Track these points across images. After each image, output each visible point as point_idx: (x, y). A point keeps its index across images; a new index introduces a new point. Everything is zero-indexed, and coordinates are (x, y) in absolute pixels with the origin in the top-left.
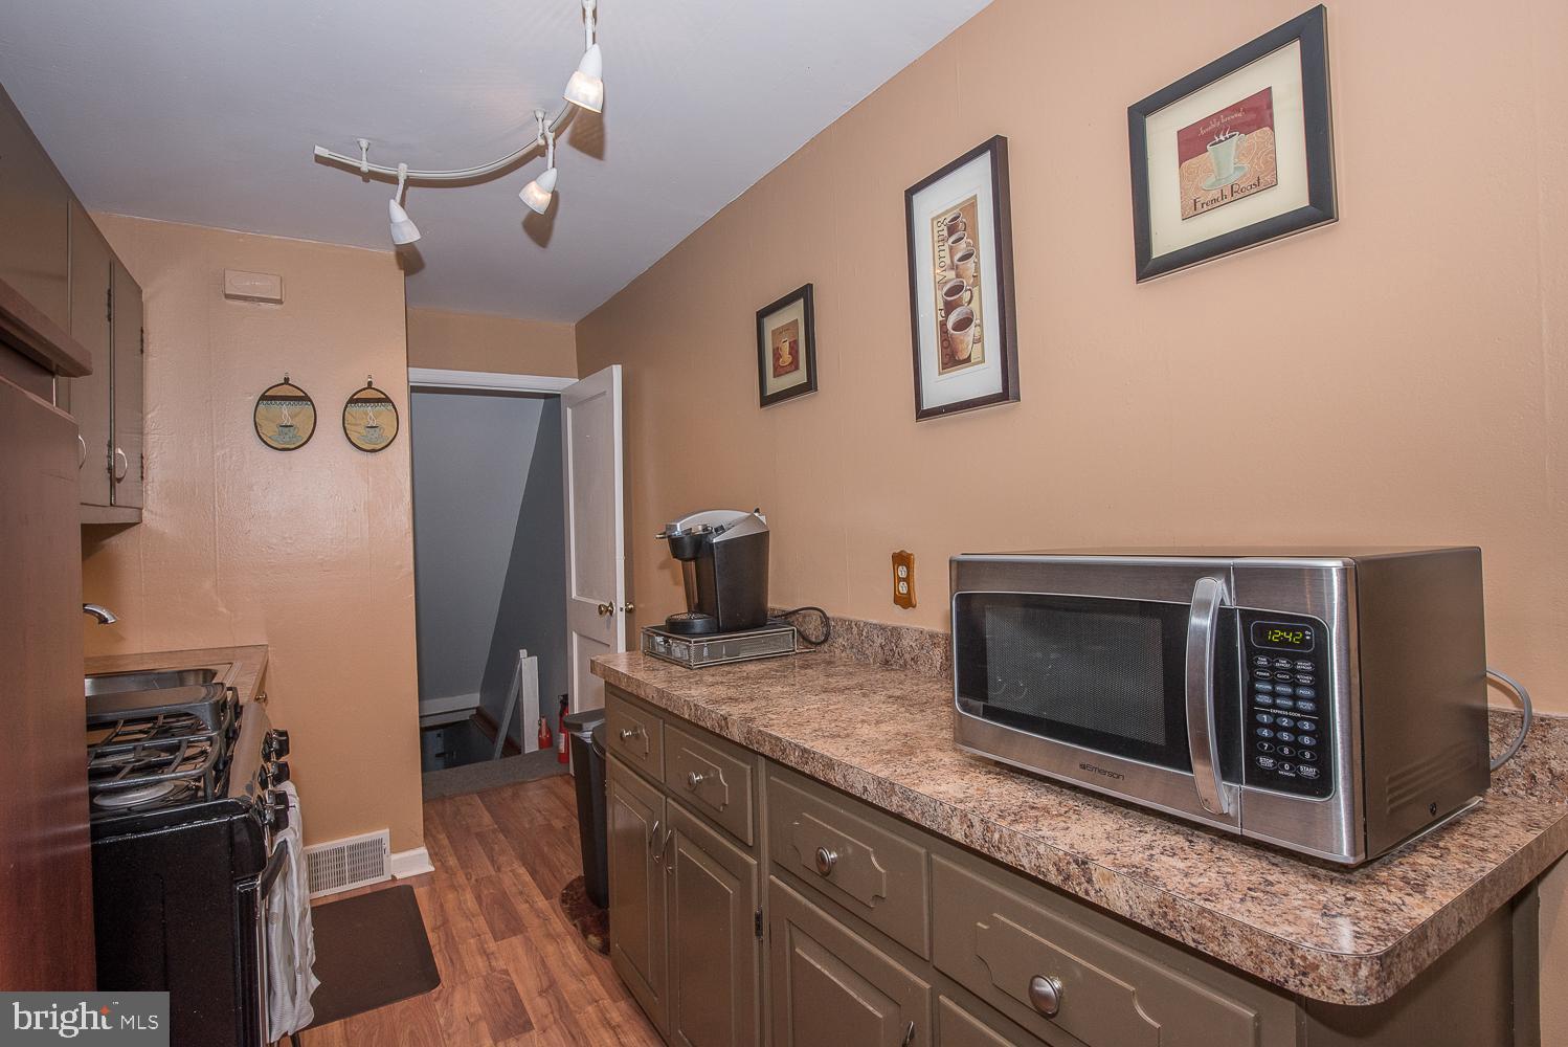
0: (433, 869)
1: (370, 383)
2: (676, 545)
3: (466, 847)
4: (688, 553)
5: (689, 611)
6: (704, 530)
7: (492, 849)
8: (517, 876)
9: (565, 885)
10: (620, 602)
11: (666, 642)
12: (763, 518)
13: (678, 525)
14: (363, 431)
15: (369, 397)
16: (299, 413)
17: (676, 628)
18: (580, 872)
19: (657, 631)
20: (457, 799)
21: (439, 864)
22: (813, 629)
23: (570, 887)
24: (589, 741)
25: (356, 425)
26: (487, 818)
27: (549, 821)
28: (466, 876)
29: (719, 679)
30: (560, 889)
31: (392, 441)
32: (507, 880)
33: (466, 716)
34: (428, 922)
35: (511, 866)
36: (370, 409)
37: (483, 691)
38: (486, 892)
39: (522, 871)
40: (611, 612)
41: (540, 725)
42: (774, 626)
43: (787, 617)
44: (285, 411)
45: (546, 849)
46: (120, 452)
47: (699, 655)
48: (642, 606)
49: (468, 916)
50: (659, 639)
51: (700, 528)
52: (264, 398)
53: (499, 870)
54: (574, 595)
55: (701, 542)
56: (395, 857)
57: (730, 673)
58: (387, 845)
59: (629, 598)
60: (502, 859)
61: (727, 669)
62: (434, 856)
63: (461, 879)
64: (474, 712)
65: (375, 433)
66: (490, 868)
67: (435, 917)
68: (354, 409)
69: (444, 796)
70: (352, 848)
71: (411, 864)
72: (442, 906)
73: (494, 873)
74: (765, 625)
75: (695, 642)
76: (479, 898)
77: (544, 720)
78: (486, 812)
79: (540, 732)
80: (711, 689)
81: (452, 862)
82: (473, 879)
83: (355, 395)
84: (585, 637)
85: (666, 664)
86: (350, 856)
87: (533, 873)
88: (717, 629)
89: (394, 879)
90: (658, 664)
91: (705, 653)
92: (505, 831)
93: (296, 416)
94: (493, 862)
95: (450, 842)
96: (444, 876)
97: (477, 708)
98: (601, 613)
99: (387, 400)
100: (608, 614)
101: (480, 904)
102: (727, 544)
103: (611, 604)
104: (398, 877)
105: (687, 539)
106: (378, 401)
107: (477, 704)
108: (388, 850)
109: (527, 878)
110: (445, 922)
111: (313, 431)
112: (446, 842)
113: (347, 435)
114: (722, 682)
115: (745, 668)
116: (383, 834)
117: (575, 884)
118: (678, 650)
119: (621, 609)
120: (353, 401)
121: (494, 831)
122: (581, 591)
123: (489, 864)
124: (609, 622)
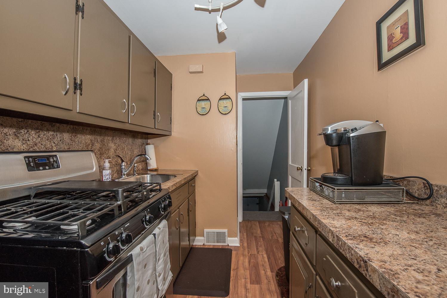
0: (239, 245)
1: (225, 93)
2: (328, 138)
3: (250, 240)
4: (335, 142)
5: (334, 172)
6: (344, 131)
7: (258, 243)
8: (263, 257)
9: (278, 268)
10: (305, 166)
11: (321, 186)
12: (382, 125)
13: (330, 128)
14: (223, 108)
15: (225, 98)
16: (206, 104)
17: (325, 180)
18: (284, 265)
19: (316, 180)
20: (252, 222)
21: (241, 244)
22: (417, 189)
23: (280, 269)
24: (287, 219)
25: (221, 106)
26: (259, 231)
27: (277, 238)
28: (248, 251)
29: (354, 214)
30: (276, 269)
31: (231, 111)
32: (260, 258)
33: (263, 195)
34: (233, 266)
35: (262, 252)
36: (225, 101)
37: (268, 189)
38: (252, 261)
39: (265, 256)
40: (302, 170)
41: (280, 203)
42: (387, 185)
43: (395, 181)
44: (203, 104)
45: (275, 249)
46: (158, 114)
47: (340, 197)
48: (314, 168)
49: (245, 269)
50: (317, 184)
51: (343, 129)
52: (198, 100)
53: (258, 253)
54: (290, 163)
55: (342, 137)
56: (229, 239)
57: (360, 210)
58: (227, 234)
59: (309, 164)
60: (260, 249)
61: (358, 207)
62: (241, 241)
63: (246, 252)
64: (265, 194)
65: (226, 108)
66: (256, 251)
67: (235, 265)
68: (221, 102)
69: (249, 220)
70: (217, 233)
71: (233, 242)
72: (238, 261)
73: (256, 253)
74: (382, 183)
75: (337, 189)
76: (249, 262)
77: (281, 202)
78: (259, 229)
79: (280, 205)
80: (349, 223)
81: (245, 244)
82: (250, 253)
83: (221, 97)
84: (293, 177)
85: (321, 197)
86: (217, 235)
87: (269, 258)
88: (351, 183)
89: (228, 245)
90: (316, 197)
91: (343, 195)
92: (263, 237)
93: (205, 105)
94: (257, 249)
95: (247, 237)
96: (242, 249)
97: (266, 193)
98: (298, 170)
99: (230, 98)
100: (301, 170)
101: (249, 265)
102: (358, 137)
103: (302, 167)
104: (229, 245)
105: (334, 135)
106: (227, 98)
107: (266, 192)
108: (227, 236)
109: (266, 260)
110: (237, 268)
111: (210, 109)
112: (245, 237)
113: (219, 109)
114: (356, 218)
115: (370, 208)
116: (226, 230)
117: (282, 269)
118: (327, 191)
119: (305, 169)
120: (220, 99)
121: (260, 237)
122: (292, 162)
123: (256, 249)
124: (301, 173)
